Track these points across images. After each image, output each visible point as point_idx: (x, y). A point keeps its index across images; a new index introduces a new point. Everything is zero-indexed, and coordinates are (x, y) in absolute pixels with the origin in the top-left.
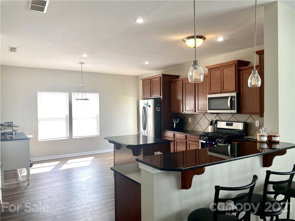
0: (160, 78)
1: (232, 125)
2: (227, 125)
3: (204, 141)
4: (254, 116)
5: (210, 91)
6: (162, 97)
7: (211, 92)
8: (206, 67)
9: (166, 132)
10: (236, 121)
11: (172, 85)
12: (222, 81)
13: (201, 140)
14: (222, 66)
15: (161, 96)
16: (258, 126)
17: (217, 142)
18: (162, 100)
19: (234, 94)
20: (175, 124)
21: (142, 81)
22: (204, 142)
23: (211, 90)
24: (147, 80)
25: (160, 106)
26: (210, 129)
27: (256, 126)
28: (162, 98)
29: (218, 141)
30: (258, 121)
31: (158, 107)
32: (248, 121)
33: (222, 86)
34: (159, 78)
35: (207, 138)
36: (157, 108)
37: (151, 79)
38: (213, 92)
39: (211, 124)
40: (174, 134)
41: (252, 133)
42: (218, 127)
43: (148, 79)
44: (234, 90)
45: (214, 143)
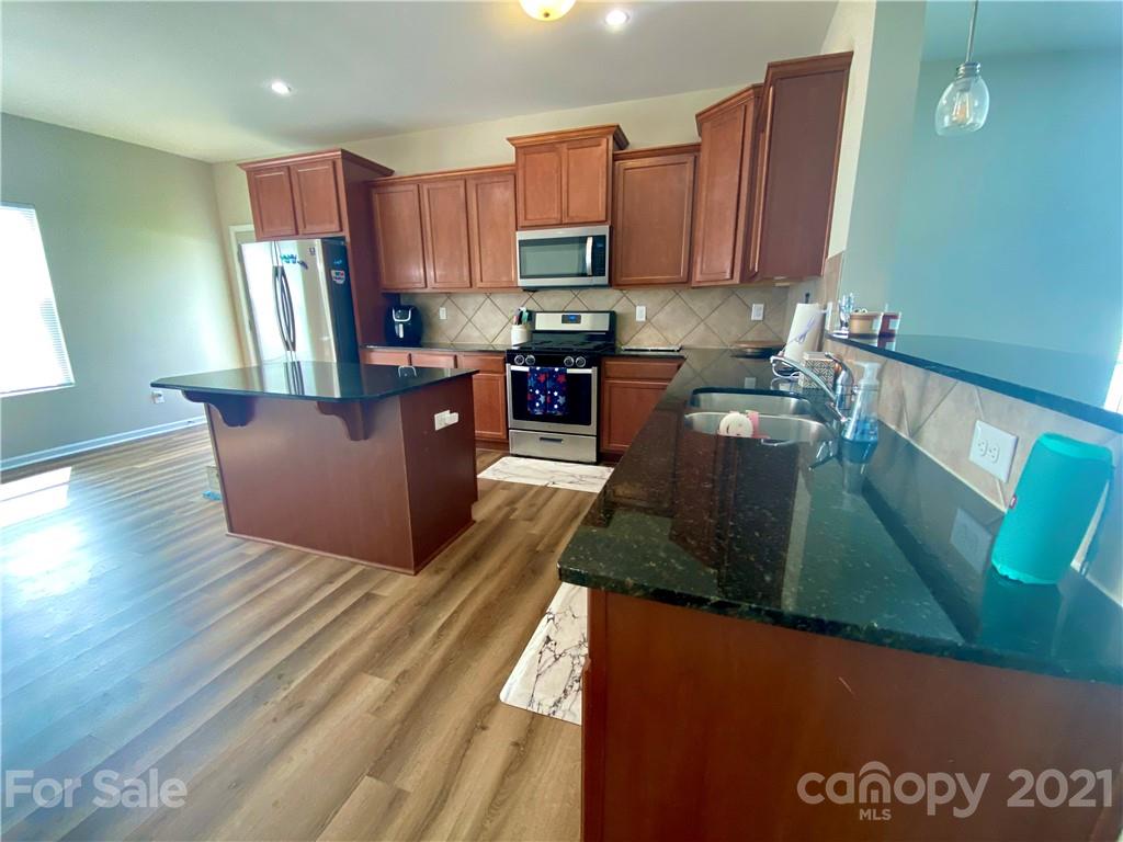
0: (334, 163)
1: (577, 320)
2: (565, 320)
3: (524, 365)
4: (634, 295)
5: (526, 219)
6: (346, 233)
7: (527, 223)
8: (509, 140)
9: (371, 350)
10: (585, 309)
11: (376, 198)
12: (564, 188)
13: (514, 364)
14: (564, 142)
15: (341, 230)
16: (644, 319)
17: (564, 366)
18: (349, 247)
19: (604, 230)
20: (401, 326)
21: (248, 172)
22: (526, 369)
23: (529, 217)
24: (270, 169)
25: (345, 267)
26: (516, 336)
27: (638, 319)
28: (348, 239)
29: (569, 362)
30: (644, 308)
31: (336, 267)
32: (617, 309)
33: (564, 206)
34: (330, 162)
35: (532, 357)
36: (333, 272)
37: (289, 168)
38: (534, 223)
39: (520, 321)
40: (410, 355)
41: (626, 338)
42: (538, 328)
43: (279, 168)
44: (604, 219)
45: (557, 369)
